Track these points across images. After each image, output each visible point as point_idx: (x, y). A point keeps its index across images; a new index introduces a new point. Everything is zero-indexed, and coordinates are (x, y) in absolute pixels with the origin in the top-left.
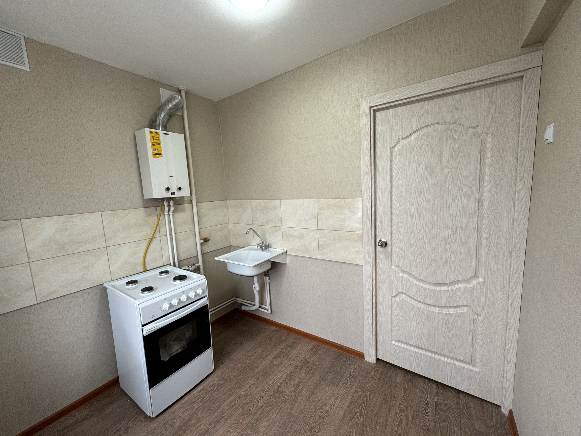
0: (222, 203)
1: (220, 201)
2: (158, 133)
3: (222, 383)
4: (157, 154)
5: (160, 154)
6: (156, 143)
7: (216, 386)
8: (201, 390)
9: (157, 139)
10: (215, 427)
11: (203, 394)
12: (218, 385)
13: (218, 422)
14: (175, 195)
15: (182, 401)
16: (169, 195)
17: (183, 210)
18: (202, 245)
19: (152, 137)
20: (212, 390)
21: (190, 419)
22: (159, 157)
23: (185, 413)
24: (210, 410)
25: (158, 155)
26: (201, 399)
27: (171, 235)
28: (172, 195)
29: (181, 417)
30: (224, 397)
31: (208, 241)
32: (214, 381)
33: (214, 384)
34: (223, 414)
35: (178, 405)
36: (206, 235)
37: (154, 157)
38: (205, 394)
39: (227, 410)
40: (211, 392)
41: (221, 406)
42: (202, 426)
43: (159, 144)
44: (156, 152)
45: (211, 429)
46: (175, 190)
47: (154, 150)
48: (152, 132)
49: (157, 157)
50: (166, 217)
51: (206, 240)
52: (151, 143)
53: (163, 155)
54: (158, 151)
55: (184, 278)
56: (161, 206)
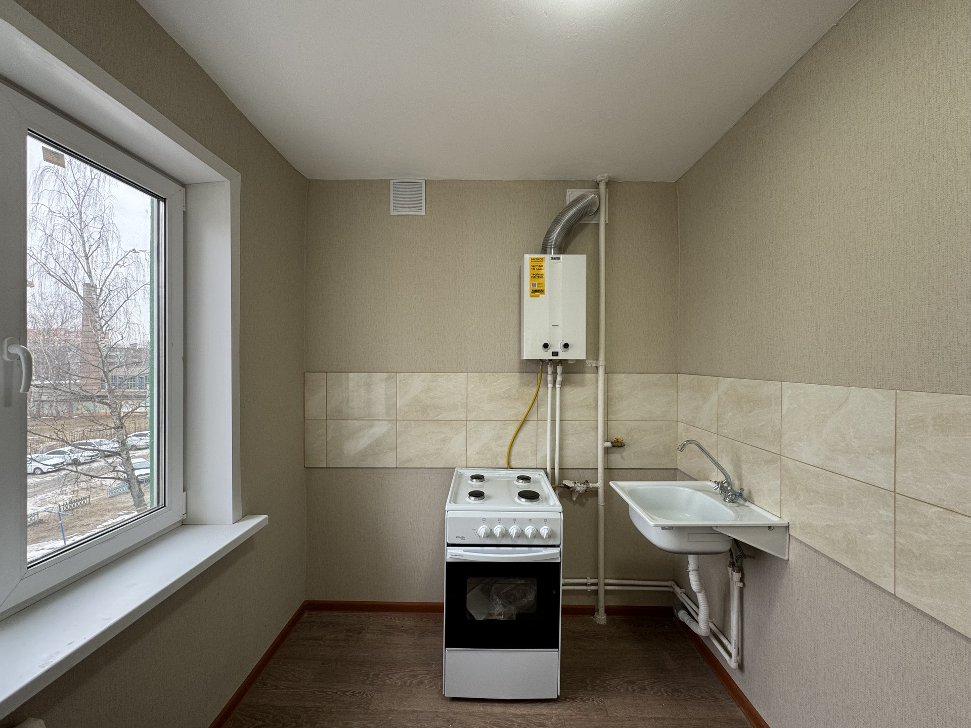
0: (666, 378)
1: (663, 374)
2: (542, 259)
4: (537, 291)
5: (542, 291)
6: (538, 274)
9: (539, 268)
14: (558, 356)
16: (547, 355)
17: (582, 384)
18: (607, 451)
19: (533, 266)
22: (538, 296)
25: (539, 293)
27: (553, 421)
28: (552, 356)
31: (621, 446)
32: (547, 719)
36: (619, 433)
37: (531, 296)
43: (540, 276)
44: (536, 288)
46: (558, 348)
47: (534, 285)
48: (534, 259)
49: (536, 296)
50: (550, 389)
51: (618, 445)
52: (530, 275)
53: (546, 291)
54: (538, 287)
55: (534, 499)
56: (542, 373)
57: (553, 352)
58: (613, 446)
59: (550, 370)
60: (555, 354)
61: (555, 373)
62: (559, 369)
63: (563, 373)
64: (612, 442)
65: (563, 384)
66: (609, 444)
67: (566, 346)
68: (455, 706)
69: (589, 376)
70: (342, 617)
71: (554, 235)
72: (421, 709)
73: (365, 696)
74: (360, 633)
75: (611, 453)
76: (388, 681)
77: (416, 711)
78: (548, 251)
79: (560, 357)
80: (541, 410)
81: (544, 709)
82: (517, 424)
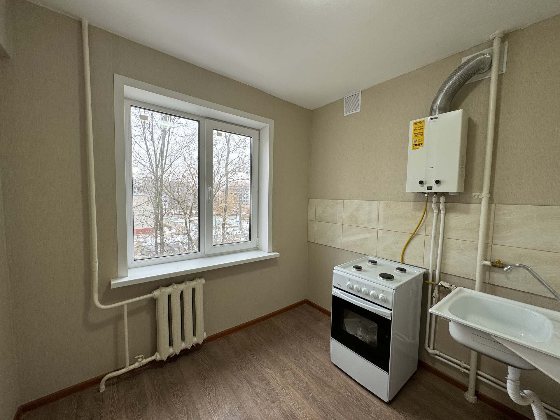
2: (423, 121)
3: (372, 415)
4: (418, 145)
5: (422, 144)
6: (419, 133)
7: (367, 409)
8: (362, 395)
9: (420, 128)
10: (319, 407)
11: (357, 396)
12: (369, 411)
13: (322, 410)
14: (432, 189)
15: (348, 380)
16: (424, 189)
17: (467, 212)
19: (416, 128)
20: (361, 405)
21: (329, 387)
22: (418, 148)
23: (336, 383)
24: (336, 403)
25: (419, 146)
26: (350, 394)
27: (437, 237)
29: (332, 380)
30: (351, 417)
32: (374, 406)
33: (370, 406)
34: (330, 415)
35: (344, 378)
36: (501, 256)
37: (413, 149)
38: (356, 398)
40: (359, 403)
41: (341, 413)
42: (321, 397)
43: (421, 134)
44: (417, 143)
45: (317, 404)
46: (433, 184)
47: (415, 141)
48: (416, 123)
49: (417, 149)
50: (435, 215)
51: (498, 266)
52: (413, 135)
53: (424, 144)
54: (419, 142)
55: (389, 279)
56: (427, 202)
57: (427, 187)
58: (493, 266)
59: (434, 200)
60: (430, 188)
61: (438, 202)
62: (442, 200)
63: (446, 202)
64: (492, 262)
65: (447, 210)
66: (488, 263)
67: (438, 182)
68: (333, 368)
69: (473, 206)
70: (316, 312)
71: (439, 102)
72: (319, 359)
73: (304, 341)
74: (318, 321)
75: (493, 271)
76: (315, 342)
77: (317, 358)
78: (434, 113)
79: (434, 190)
80: (429, 228)
81: (377, 402)
82: (409, 236)
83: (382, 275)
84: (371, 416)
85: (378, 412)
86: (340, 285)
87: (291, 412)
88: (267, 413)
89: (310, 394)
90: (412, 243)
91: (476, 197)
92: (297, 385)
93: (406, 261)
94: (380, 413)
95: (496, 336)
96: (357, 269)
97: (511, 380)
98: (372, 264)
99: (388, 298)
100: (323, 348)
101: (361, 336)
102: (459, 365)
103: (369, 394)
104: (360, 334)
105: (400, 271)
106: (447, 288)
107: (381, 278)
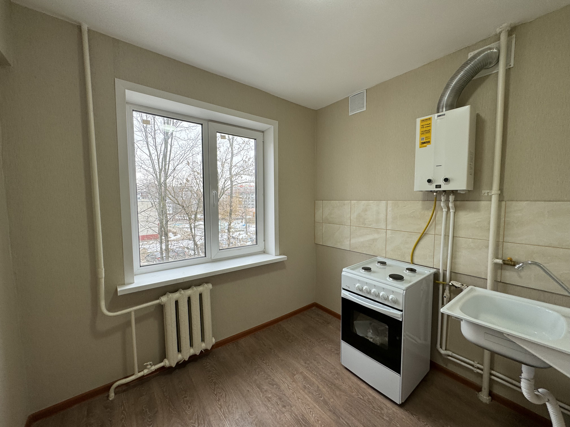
2: (430, 119)
3: (385, 418)
4: (425, 143)
5: (429, 142)
6: (426, 130)
7: (379, 411)
8: (374, 397)
9: (427, 126)
10: (330, 410)
11: (369, 399)
12: (381, 413)
13: (334, 413)
15: (359, 382)
16: (432, 187)
17: (477, 209)
19: (422, 126)
20: (374, 407)
21: (340, 390)
22: (426, 146)
23: (347, 386)
24: (348, 406)
26: (361, 397)
27: (446, 236)
28: (435, 188)
29: (343, 383)
30: (364, 420)
32: (386, 409)
33: (383, 409)
34: (342, 418)
35: (355, 380)
37: (420, 147)
38: (367, 400)
39: (346, 422)
40: (371, 406)
41: (353, 416)
42: (332, 400)
43: (429, 131)
44: (425, 141)
45: (328, 407)
46: (441, 182)
47: (423, 139)
48: (423, 121)
49: (424, 147)
50: (444, 213)
51: (509, 263)
52: (420, 132)
53: (432, 142)
54: (426, 139)
56: (436, 201)
57: (436, 185)
58: (504, 264)
59: (443, 198)
60: (438, 186)
61: (447, 200)
62: (451, 198)
63: (455, 200)
64: (504, 260)
65: (456, 208)
66: (500, 261)
67: (446, 180)
68: (344, 371)
69: (483, 203)
70: (326, 315)
71: (446, 98)
73: (314, 344)
75: (504, 269)
76: (325, 345)
78: (441, 110)
79: (442, 189)
80: (438, 227)
82: (419, 236)
83: (392, 276)
84: (383, 418)
85: (390, 414)
86: (349, 287)
87: (303, 415)
88: (278, 418)
89: (321, 397)
90: (422, 243)
91: (486, 194)
92: (309, 389)
93: (415, 261)
94: (392, 415)
95: (509, 335)
96: (366, 270)
97: (525, 379)
98: (382, 264)
99: (398, 299)
100: (334, 351)
101: (371, 338)
102: (473, 366)
103: (381, 396)
104: (370, 336)
105: (410, 272)
106: (459, 287)
107: (391, 279)
